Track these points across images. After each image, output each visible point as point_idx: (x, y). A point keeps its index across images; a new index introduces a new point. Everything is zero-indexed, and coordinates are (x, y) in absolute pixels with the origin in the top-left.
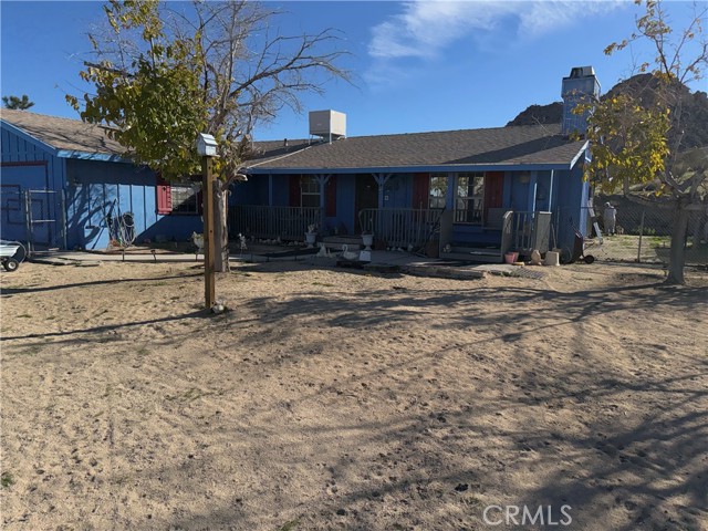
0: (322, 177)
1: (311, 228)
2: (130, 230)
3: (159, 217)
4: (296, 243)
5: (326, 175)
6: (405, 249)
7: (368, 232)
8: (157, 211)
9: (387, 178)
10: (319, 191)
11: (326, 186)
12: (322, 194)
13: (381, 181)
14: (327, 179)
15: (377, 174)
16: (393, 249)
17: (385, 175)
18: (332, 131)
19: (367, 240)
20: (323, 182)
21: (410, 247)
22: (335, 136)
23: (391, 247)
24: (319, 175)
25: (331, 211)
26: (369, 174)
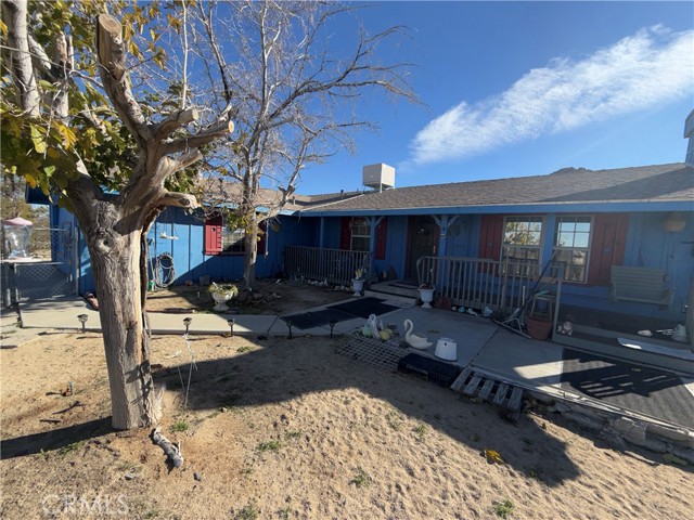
0: (373, 219)
1: (359, 274)
2: (167, 273)
3: (207, 258)
4: (342, 288)
5: (377, 217)
6: (479, 311)
7: (428, 286)
8: (204, 252)
9: (452, 221)
10: (368, 234)
11: (377, 228)
12: (372, 237)
13: (443, 224)
14: (378, 222)
15: (439, 216)
16: (461, 310)
17: (450, 216)
18: (383, 181)
19: (426, 296)
20: (373, 224)
21: (488, 311)
22: (385, 186)
23: (458, 307)
24: (370, 218)
25: (380, 253)
26: (429, 216)
